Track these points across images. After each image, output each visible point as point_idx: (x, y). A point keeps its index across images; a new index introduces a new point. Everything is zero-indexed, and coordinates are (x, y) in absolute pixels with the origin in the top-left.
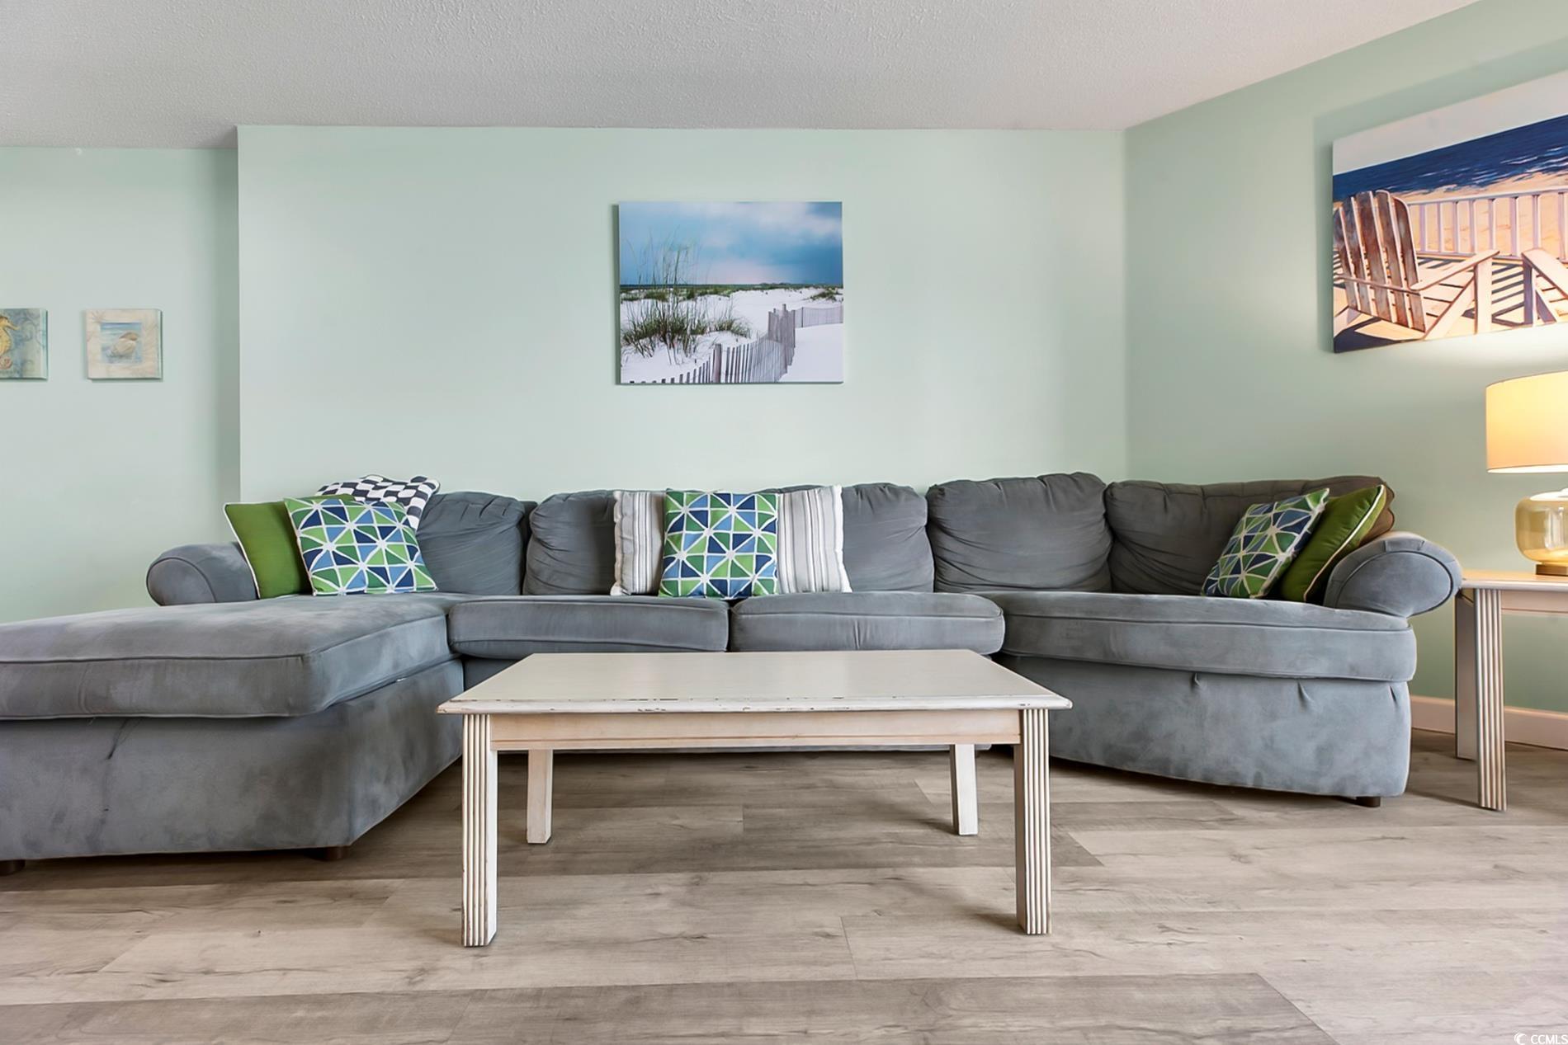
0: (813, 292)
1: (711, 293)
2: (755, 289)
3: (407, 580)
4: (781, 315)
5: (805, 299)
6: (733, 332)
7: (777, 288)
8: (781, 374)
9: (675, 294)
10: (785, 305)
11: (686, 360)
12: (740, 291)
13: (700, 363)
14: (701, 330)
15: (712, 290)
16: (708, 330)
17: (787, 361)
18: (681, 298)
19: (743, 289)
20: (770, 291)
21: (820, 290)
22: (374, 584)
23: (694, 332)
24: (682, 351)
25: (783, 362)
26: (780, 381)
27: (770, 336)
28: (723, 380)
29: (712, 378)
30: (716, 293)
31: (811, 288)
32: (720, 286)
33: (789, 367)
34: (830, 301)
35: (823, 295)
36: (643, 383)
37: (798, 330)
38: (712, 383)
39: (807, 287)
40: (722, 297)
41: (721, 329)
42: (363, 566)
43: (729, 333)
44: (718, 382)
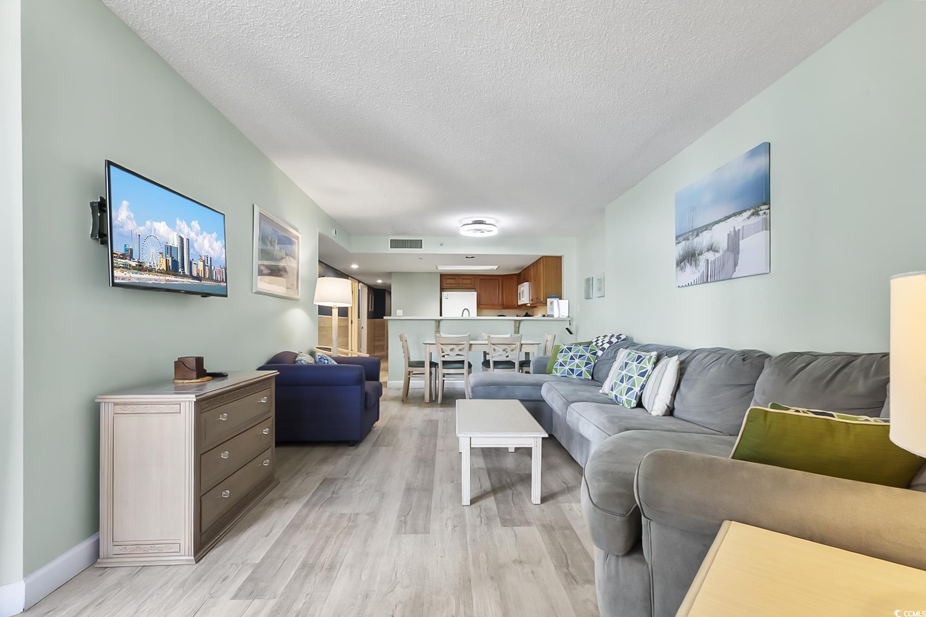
0: (749, 213)
1: (705, 230)
2: (722, 221)
3: (580, 374)
4: (732, 234)
5: (744, 220)
6: (713, 251)
7: (731, 217)
8: (733, 273)
9: (692, 235)
10: (734, 227)
11: (696, 271)
12: (716, 225)
13: (701, 271)
14: (701, 254)
15: (704, 229)
16: (703, 252)
17: (736, 264)
18: (694, 237)
19: (716, 223)
20: (728, 220)
21: (752, 211)
22: (568, 374)
23: (699, 255)
24: (694, 266)
25: (734, 265)
26: (733, 277)
27: (728, 250)
28: (709, 281)
29: (705, 280)
30: (706, 230)
31: (747, 211)
32: (708, 225)
33: (736, 268)
34: (757, 217)
35: (753, 214)
36: (682, 286)
37: (741, 242)
38: (705, 283)
39: (745, 211)
40: (708, 231)
41: (708, 250)
42: (567, 368)
43: (711, 251)
44: (707, 282)
